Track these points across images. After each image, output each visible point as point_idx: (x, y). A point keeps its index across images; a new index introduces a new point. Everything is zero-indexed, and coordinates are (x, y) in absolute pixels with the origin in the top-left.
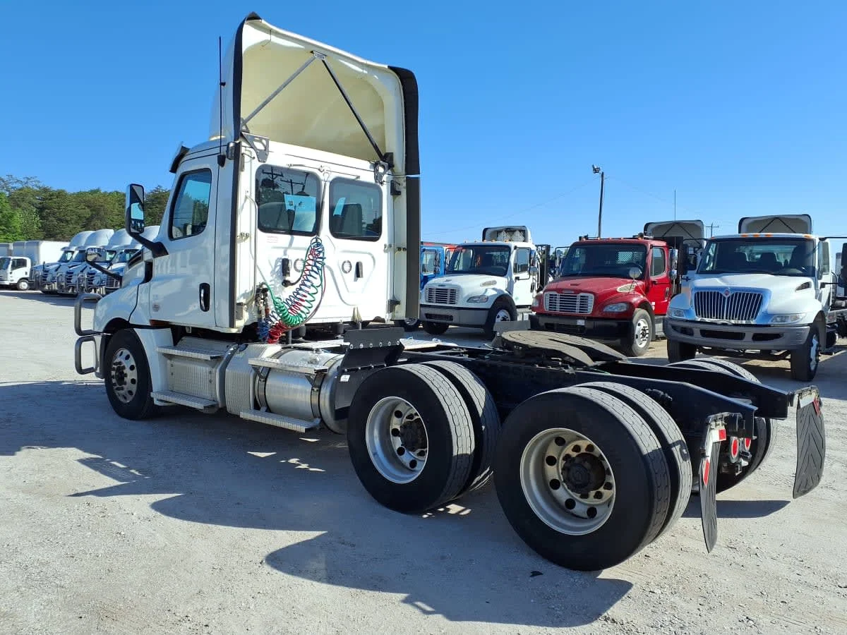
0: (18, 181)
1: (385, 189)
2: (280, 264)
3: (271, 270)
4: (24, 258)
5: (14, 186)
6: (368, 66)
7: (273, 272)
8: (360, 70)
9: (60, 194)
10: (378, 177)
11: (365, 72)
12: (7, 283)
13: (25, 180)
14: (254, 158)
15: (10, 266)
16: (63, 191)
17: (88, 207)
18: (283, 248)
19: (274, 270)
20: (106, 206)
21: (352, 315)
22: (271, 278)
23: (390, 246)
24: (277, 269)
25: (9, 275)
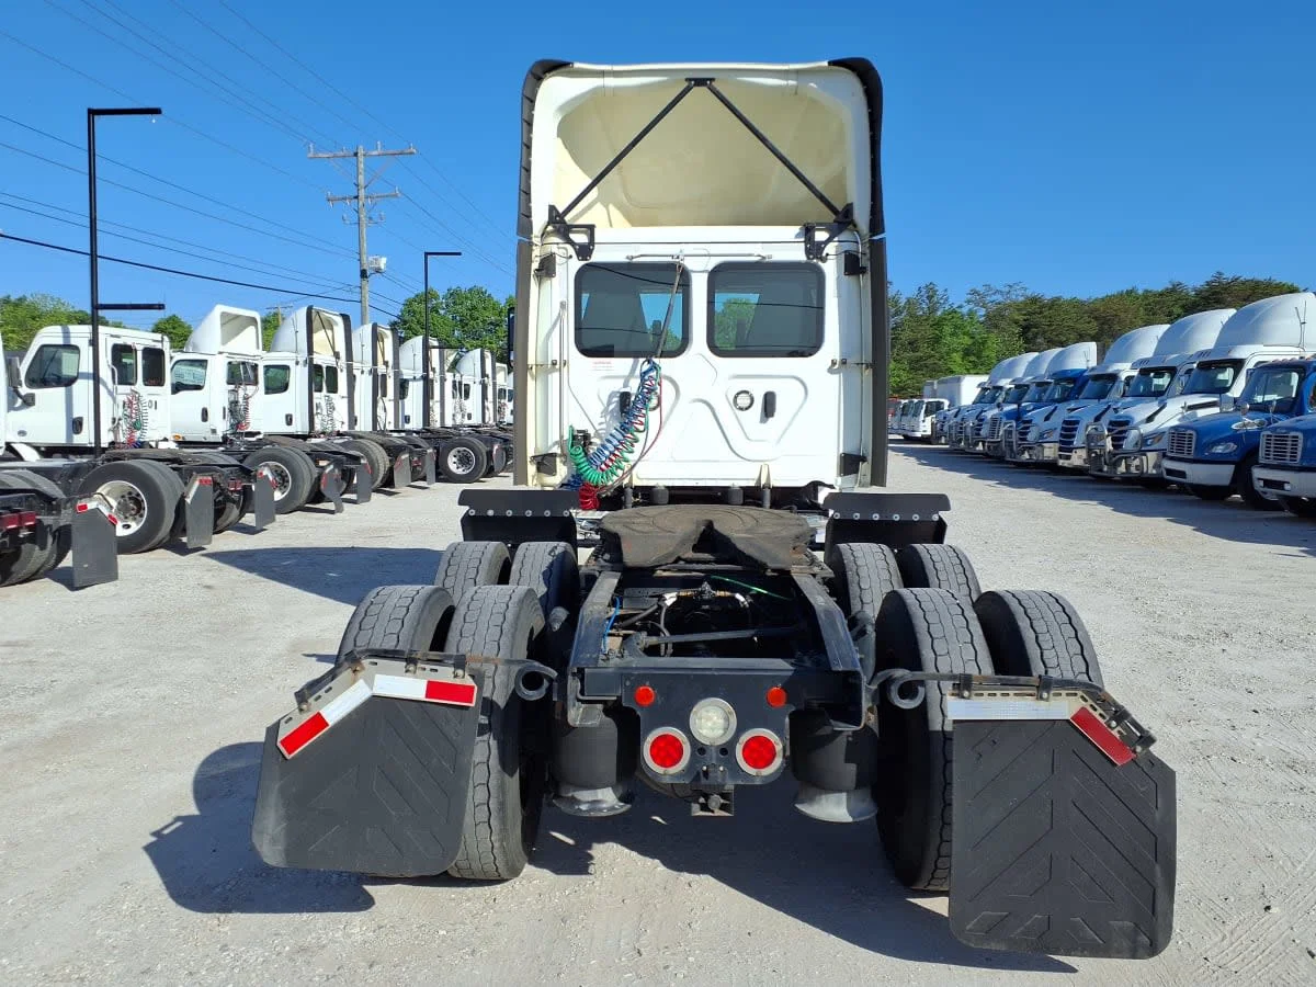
0: (997, 292)
1: (831, 269)
2: (616, 399)
3: (603, 408)
4: (941, 400)
5: (992, 299)
6: (797, 72)
7: (605, 412)
8: (782, 82)
9: (1055, 303)
10: (815, 250)
11: (791, 82)
12: (918, 435)
13: (1007, 289)
14: (571, 257)
15: (923, 411)
16: (1058, 299)
17: (1096, 318)
18: (623, 377)
19: (606, 410)
20: (1123, 315)
21: (756, 477)
22: (603, 420)
23: (844, 362)
24: (611, 407)
25: (922, 424)
